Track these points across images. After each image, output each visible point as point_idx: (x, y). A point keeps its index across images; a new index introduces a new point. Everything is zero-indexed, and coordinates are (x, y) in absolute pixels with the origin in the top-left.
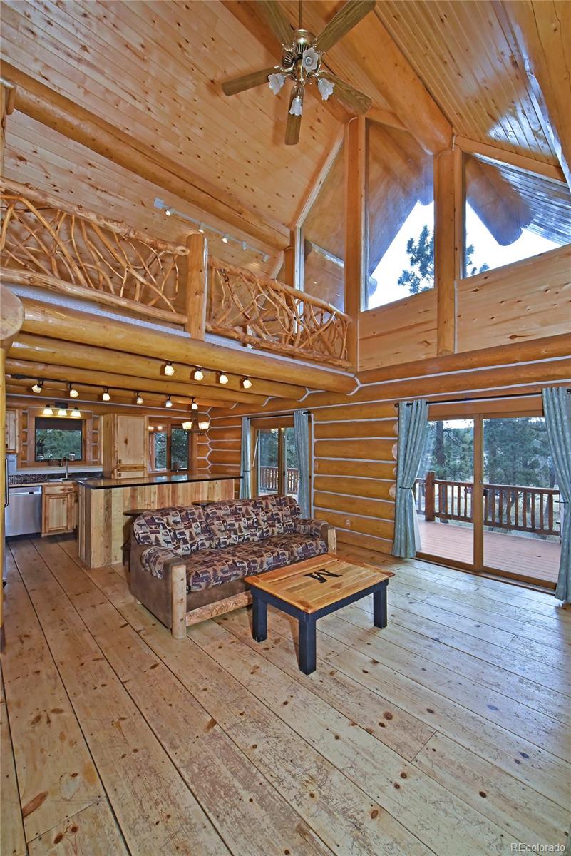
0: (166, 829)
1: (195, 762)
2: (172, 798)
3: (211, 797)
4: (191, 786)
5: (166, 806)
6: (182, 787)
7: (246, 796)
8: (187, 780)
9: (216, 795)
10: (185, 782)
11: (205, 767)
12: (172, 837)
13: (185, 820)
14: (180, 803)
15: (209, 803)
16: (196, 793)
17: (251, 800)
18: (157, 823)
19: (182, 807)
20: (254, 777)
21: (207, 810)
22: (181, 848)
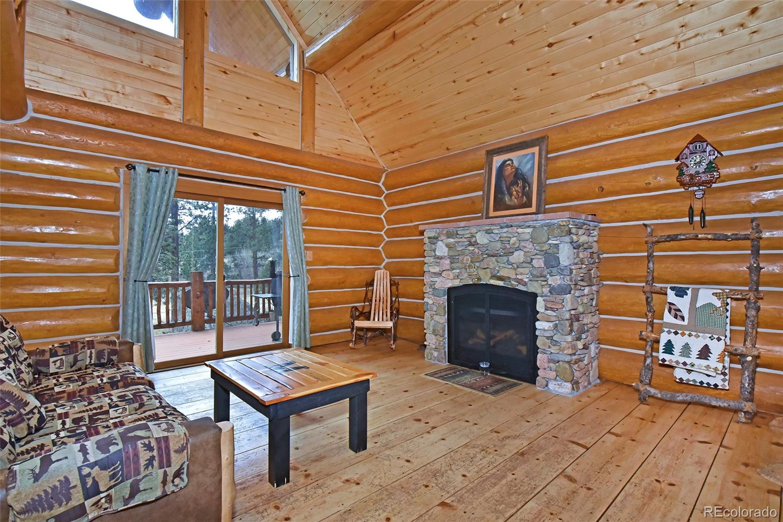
0: (561, 513)
1: (495, 509)
2: (536, 516)
3: (522, 494)
4: (519, 506)
5: (545, 517)
6: (523, 512)
7: (510, 477)
8: (515, 510)
9: (519, 491)
10: (516, 512)
11: (497, 501)
12: (563, 508)
13: (548, 504)
14: (537, 510)
15: (527, 494)
16: (524, 502)
17: (513, 474)
18: (560, 519)
19: (540, 507)
20: (493, 474)
21: (533, 494)
22: (567, 502)
